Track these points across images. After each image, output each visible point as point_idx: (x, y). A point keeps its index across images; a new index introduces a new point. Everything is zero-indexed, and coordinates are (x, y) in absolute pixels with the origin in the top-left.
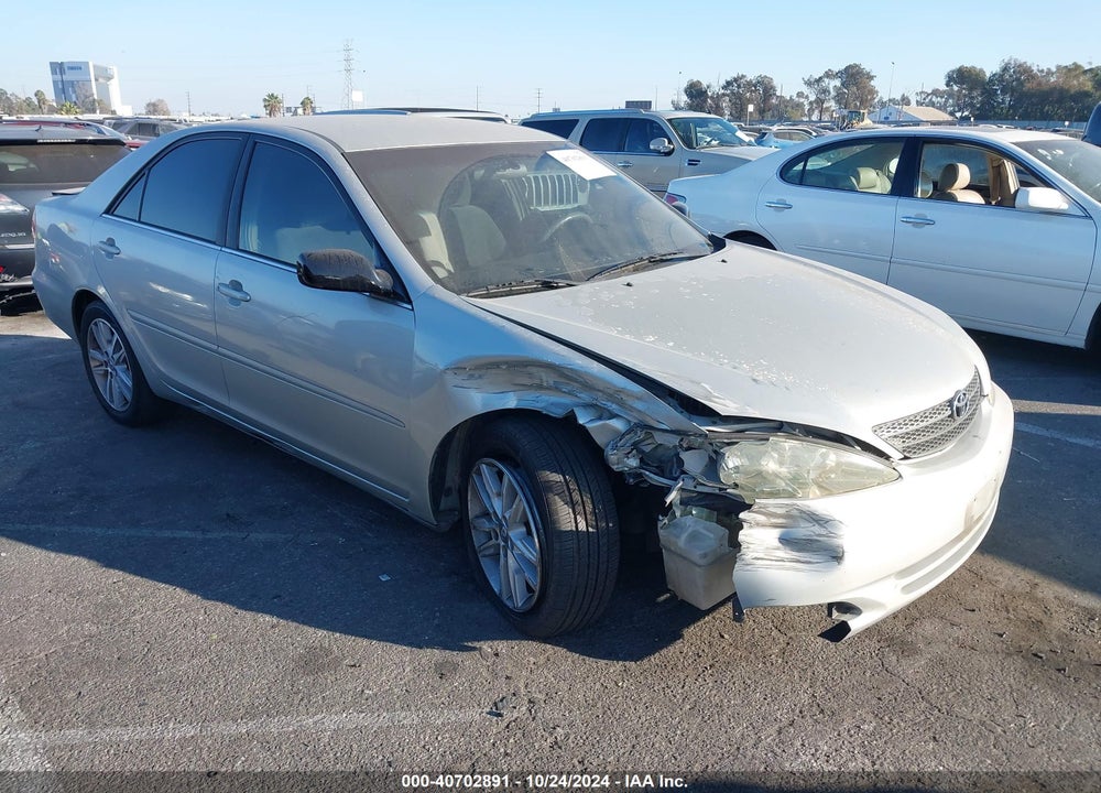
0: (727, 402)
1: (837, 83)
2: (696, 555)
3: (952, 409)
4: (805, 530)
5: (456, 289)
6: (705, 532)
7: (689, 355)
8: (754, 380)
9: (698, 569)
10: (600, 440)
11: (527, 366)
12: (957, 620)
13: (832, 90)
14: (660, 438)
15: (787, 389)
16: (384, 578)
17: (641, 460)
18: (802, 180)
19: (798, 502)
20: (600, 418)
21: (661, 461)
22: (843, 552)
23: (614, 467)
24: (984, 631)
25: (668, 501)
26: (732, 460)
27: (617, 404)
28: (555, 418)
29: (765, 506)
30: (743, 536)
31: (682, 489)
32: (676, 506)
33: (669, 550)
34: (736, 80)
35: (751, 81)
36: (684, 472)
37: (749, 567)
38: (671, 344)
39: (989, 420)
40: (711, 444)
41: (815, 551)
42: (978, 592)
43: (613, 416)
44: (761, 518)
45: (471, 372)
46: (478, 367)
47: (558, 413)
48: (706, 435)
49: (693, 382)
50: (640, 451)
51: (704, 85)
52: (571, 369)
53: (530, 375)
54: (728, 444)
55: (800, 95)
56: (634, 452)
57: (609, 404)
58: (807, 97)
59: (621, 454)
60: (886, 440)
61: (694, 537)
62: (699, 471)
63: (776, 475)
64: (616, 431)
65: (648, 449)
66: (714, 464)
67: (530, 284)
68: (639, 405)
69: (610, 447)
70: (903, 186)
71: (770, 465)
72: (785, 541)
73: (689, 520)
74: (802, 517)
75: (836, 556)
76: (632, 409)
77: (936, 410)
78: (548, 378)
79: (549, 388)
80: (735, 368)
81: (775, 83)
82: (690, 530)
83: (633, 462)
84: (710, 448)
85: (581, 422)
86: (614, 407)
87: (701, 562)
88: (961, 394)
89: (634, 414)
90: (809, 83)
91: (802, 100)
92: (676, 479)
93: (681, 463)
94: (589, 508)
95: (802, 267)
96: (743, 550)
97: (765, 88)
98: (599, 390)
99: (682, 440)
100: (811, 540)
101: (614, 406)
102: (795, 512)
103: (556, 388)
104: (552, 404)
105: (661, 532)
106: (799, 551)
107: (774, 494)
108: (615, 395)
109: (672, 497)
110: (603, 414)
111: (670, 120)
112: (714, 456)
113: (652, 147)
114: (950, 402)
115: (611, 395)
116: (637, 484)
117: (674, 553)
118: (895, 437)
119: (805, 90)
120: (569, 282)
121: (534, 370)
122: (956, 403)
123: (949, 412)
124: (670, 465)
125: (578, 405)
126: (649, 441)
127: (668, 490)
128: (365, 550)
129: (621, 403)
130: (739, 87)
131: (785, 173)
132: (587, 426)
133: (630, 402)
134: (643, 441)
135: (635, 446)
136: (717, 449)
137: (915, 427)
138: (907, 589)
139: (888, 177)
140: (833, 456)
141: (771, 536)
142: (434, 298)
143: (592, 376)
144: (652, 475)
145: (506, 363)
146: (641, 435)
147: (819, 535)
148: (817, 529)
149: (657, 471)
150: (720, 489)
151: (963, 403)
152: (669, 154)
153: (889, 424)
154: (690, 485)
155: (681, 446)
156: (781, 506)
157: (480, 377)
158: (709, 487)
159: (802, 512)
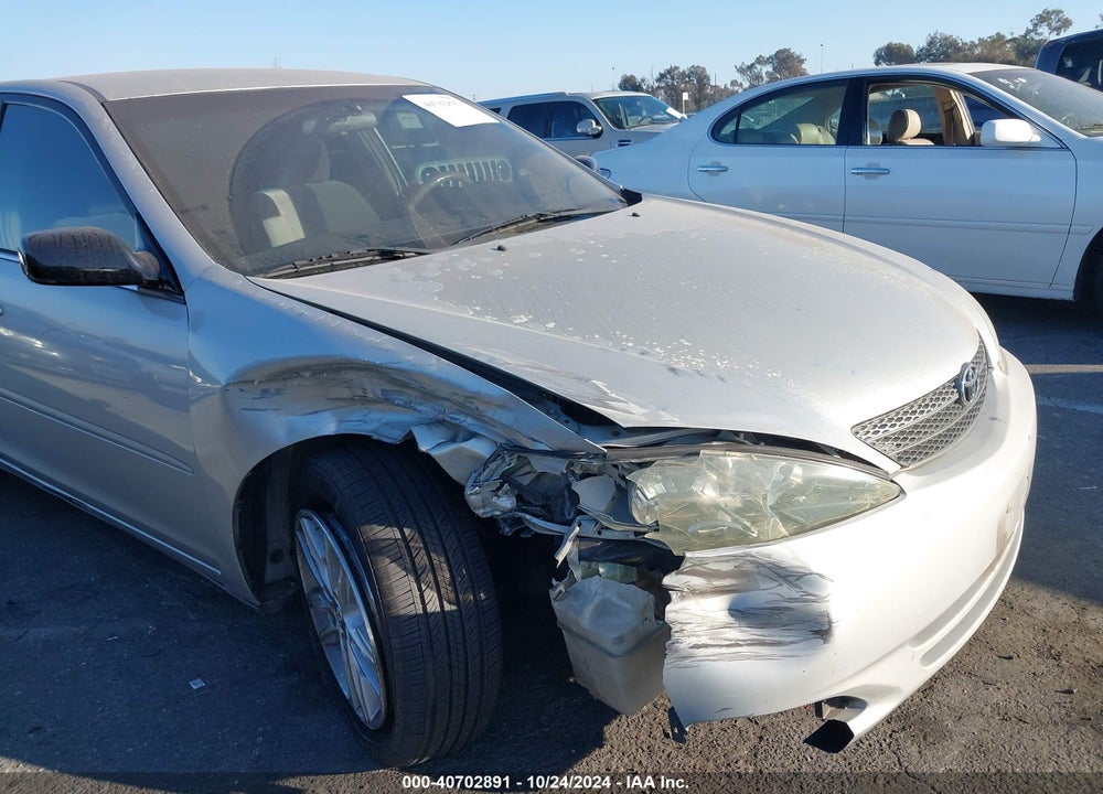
0: (632, 407)
1: (769, 68)
2: (607, 639)
3: (959, 392)
4: (769, 593)
5: (249, 269)
6: (619, 602)
7: (577, 339)
8: (673, 370)
9: (613, 661)
10: (455, 472)
11: (340, 370)
12: (990, 675)
13: (764, 75)
14: (540, 464)
15: (722, 379)
16: (196, 684)
17: (519, 498)
18: (736, 139)
19: (754, 551)
20: (453, 440)
21: (547, 498)
22: (830, 623)
23: (480, 512)
24: (1030, 690)
25: (560, 558)
26: (650, 488)
27: (473, 416)
28: (390, 444)
29: (702, 562)
30: (673, 611)
31: (579, 537)
32: (573, 563)
33: (570, 631)
34: (669, 72)
35: (684, 72)
36: (580, 513)
37: (687, 662)
38: (552, 325)
39: (1006, 395)
40: (616, 466)
41: (787, 624)
42: (1010, 627)
43: (472, 435)
44: (697, 582)
45: (266, 386)
46: (273, 378)
47: (394, 436)
48: (604, 455)
49: (579, 379)
50: (515, 485)
51: (639, 79)
52: (400, 370)
53: (348, 384)
54: (642, 465)
55: (734, 83)
56: (506, 486)
57: (462, 418)
58: (741, 85)
59: (487, 491)
60: (872, 446)
61: (604, 610)
62: (603, 508)
63: (717, 507)
64: (475, 458)
65: (526, 481)
66: (623, 496)
67: (359, 256)
68: (504, 417)
69: (470, 482)
70: (849, 135)
71: (708, 493)
72: (739, 613)
73: (594, 584)
74: (760, 574)
75: (820, 630)
76: (494, 423)
77: (938, 394)
78: (374, 387)
79: (376, 401)
80: (643, 354)
81: (709, 72)
82: (597, 600)
83: (506, 502)
84: (615, 473)
85: (423, 448)
86: (468, 422)
87: (615, 650)
88: (969, 369)
89: (500, 431)
90: (741, 71)
91: (736, 88)
92: (569, 523)
93: (575, 498)
94: (445, 575)
95: (737, 218)
96: (676, 636)
97: (698, 78)
98: (446, 399)
99: (571, 464)
100: (778, 609)
101: (469, 420)
102: (749, 567)
103: (386, 399)
104: (387, 424)
105: (555, 605)
106: (762, 626)
107: (716, 540)
108: (467, 403)
109: (566, 551)
110: (457, 434)
111: (595, 101)
112: (623, 484)
113: (579, 130)
114: (956, 381)
115: (461, 405)
116: (517, 533)
117: (578, 636)
118: (886, 439)
119: (739, 78)
120: (418, 250)
121: (351, 375)
122: (964, 382)
123: (956, 396)
124: (559, 503)
125: (419, 424)
126: (527, 469)
127: (558, 542)
128: (180, 642)
129: (479, 417)
130: (673, 78)
131: (716, 132)
132: (434, 453)
133: (490, 412)
134: (517, 469)
135: (506, 477)
136: (624, 473)
137: (912, 422)
138: (929, 657)
139: (831, 133)
140: (799, 470)
141: (715, 608)
142: (210, 283)
143: (430, 377)
144: (535, 520)
145: (308, 368)
146: (511, 461)
147: (791, 600)
148: (786, 590)
149: (544, 512)
150: (637, 534)
151: (973, 381)
152: (598, 135)
153: (876, 421)
154: (591, 531)
155: (573, 473)
156: (727, 559)
157: (278, 392)
158: (618, 531)
159: (759, 565)
